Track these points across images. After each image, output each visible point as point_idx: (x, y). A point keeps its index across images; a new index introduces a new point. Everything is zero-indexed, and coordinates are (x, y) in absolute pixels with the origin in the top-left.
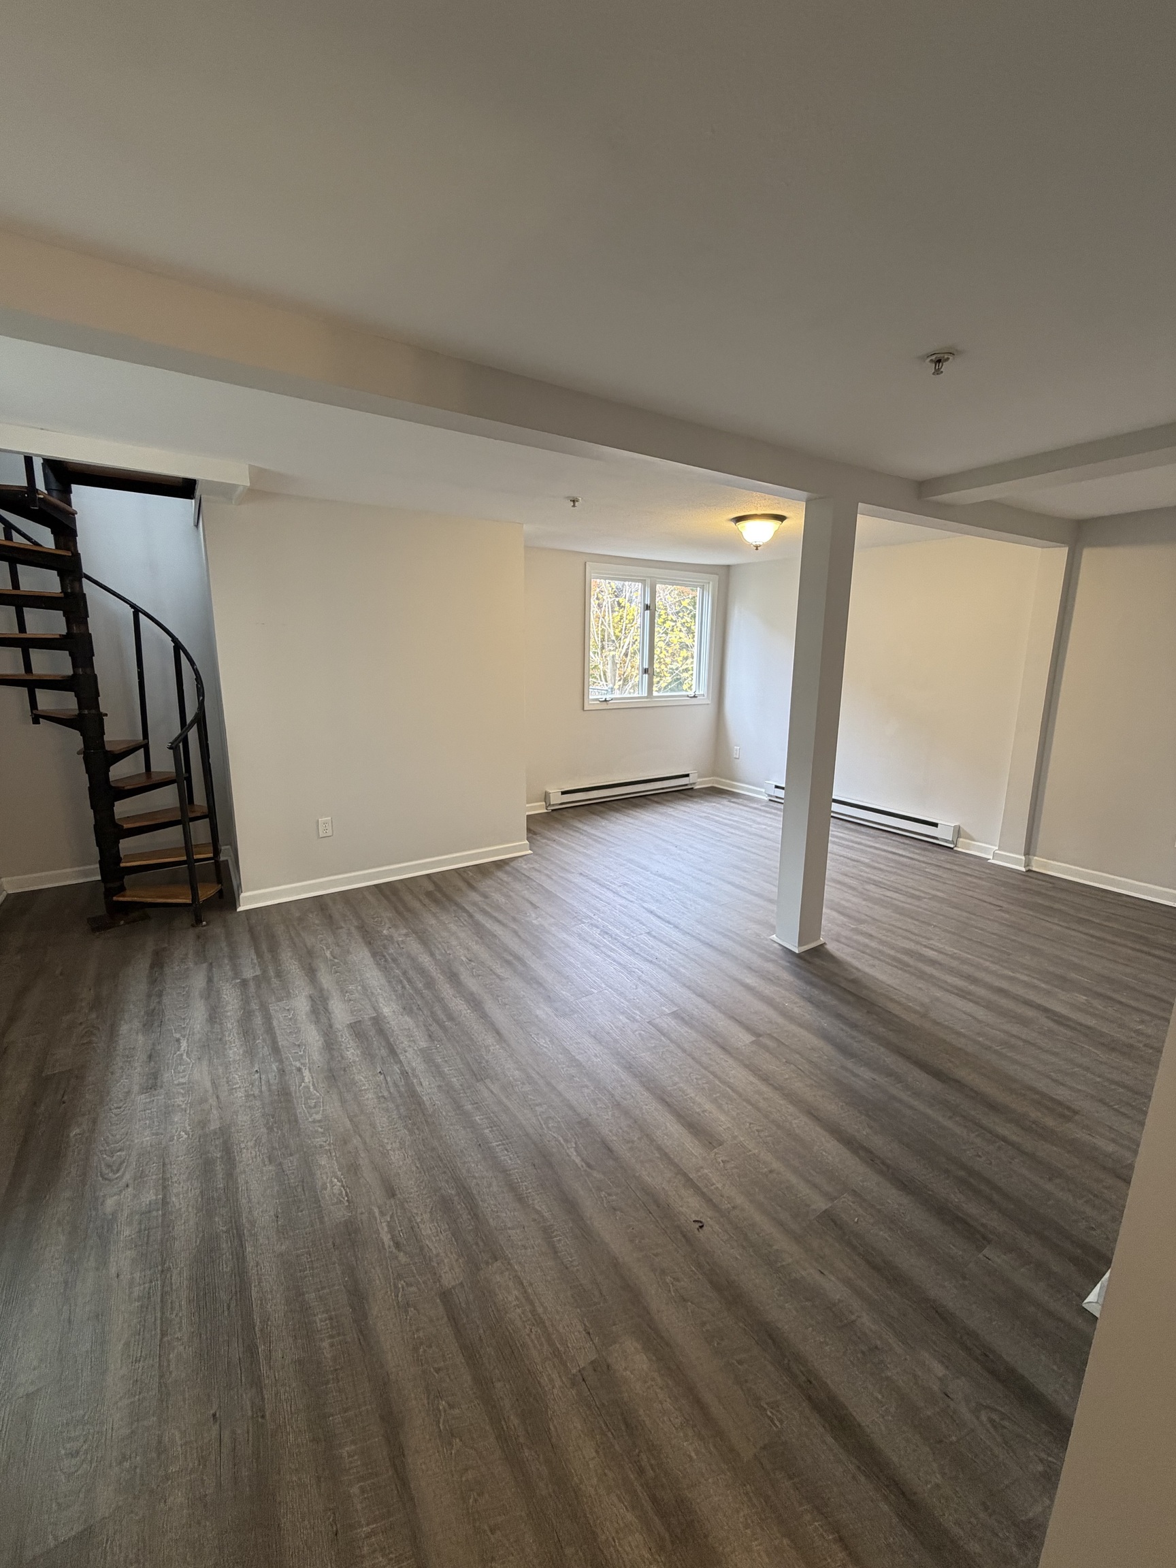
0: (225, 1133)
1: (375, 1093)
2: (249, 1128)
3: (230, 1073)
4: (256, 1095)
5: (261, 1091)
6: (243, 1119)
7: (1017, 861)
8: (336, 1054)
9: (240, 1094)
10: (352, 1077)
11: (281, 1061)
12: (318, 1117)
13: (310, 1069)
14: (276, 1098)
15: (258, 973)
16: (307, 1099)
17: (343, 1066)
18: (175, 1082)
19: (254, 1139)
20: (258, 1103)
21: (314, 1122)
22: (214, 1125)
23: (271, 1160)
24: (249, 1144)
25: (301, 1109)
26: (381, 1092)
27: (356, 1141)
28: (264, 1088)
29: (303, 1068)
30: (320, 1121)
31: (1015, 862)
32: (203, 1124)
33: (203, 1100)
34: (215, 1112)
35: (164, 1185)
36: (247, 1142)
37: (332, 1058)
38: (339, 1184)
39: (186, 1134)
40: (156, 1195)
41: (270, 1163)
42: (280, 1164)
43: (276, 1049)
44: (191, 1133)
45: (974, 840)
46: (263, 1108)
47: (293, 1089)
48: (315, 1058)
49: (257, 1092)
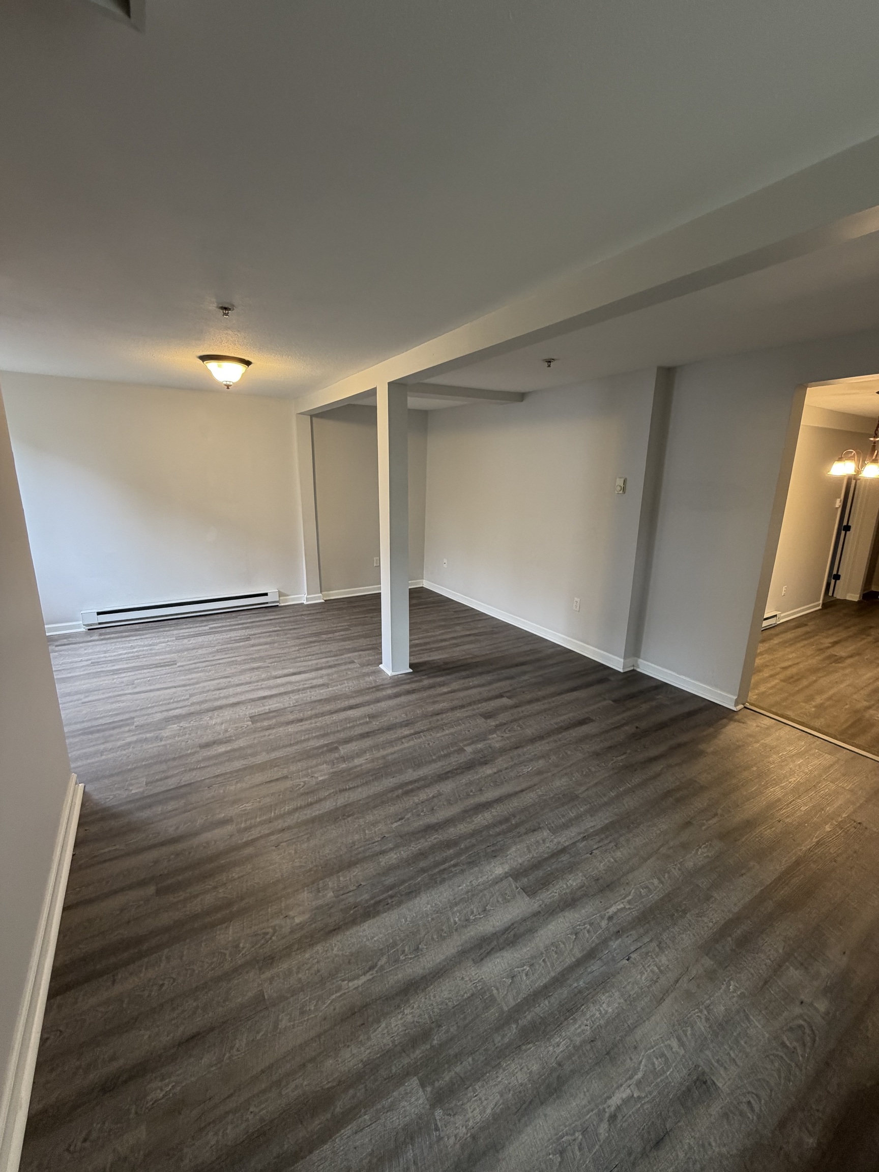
0: (707, 948)
1: (614, 852)
2: (694, 929)
3: (641, 988)
4: (658, 943)
5: (651, 941)
6: (687, 940)
7: (319, 598)
8: (579, 893)
9: (663, 960)
10: (604, 872)
11: (605, 942)
12: (656, 882)
13: (606, 910)
14: (652, 923)
15: (414, 1082)
16: (641, 896)
17: (593, 883)
18: (682, 1052)
19: (700, 919)
20: (665, 936)
21: (662, 882)
22: (708, 962)
23: (708, 898)
24: (706, 921)
25: (654, 897)
26: (612, 848)
27: (663, 850)
28: (646, 940)
29: (607, 915)
30: (659, 879)
31: (319, 599)
32: (711, 976)
33: (689, 994)
34: (694, 972)
35: (778, 968)
36: (706, 923)
37: (586, 895)
38: (700, 850)
39: (730, 983)
40: (788, 968)
41: (712, 897)
42: (708, 889)
43: (591, 955)
44: (727, 979)
45: (288, 596)
46: (668, 928)
47: (635, 913)
48: (591, 910)
49: (654, 944)
